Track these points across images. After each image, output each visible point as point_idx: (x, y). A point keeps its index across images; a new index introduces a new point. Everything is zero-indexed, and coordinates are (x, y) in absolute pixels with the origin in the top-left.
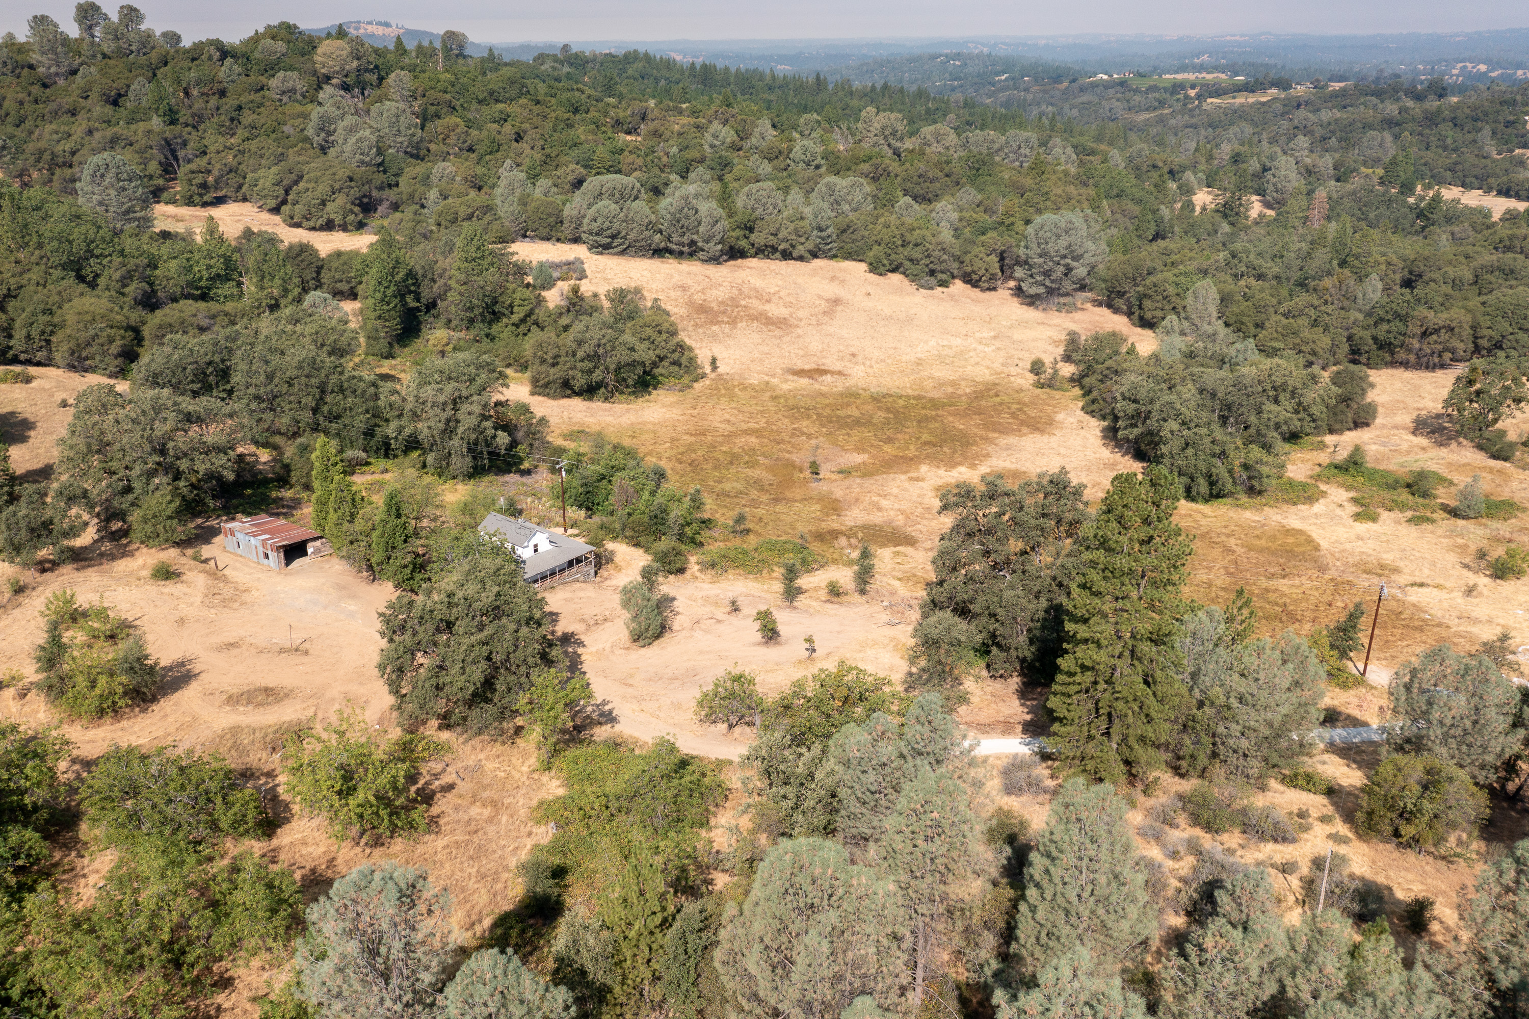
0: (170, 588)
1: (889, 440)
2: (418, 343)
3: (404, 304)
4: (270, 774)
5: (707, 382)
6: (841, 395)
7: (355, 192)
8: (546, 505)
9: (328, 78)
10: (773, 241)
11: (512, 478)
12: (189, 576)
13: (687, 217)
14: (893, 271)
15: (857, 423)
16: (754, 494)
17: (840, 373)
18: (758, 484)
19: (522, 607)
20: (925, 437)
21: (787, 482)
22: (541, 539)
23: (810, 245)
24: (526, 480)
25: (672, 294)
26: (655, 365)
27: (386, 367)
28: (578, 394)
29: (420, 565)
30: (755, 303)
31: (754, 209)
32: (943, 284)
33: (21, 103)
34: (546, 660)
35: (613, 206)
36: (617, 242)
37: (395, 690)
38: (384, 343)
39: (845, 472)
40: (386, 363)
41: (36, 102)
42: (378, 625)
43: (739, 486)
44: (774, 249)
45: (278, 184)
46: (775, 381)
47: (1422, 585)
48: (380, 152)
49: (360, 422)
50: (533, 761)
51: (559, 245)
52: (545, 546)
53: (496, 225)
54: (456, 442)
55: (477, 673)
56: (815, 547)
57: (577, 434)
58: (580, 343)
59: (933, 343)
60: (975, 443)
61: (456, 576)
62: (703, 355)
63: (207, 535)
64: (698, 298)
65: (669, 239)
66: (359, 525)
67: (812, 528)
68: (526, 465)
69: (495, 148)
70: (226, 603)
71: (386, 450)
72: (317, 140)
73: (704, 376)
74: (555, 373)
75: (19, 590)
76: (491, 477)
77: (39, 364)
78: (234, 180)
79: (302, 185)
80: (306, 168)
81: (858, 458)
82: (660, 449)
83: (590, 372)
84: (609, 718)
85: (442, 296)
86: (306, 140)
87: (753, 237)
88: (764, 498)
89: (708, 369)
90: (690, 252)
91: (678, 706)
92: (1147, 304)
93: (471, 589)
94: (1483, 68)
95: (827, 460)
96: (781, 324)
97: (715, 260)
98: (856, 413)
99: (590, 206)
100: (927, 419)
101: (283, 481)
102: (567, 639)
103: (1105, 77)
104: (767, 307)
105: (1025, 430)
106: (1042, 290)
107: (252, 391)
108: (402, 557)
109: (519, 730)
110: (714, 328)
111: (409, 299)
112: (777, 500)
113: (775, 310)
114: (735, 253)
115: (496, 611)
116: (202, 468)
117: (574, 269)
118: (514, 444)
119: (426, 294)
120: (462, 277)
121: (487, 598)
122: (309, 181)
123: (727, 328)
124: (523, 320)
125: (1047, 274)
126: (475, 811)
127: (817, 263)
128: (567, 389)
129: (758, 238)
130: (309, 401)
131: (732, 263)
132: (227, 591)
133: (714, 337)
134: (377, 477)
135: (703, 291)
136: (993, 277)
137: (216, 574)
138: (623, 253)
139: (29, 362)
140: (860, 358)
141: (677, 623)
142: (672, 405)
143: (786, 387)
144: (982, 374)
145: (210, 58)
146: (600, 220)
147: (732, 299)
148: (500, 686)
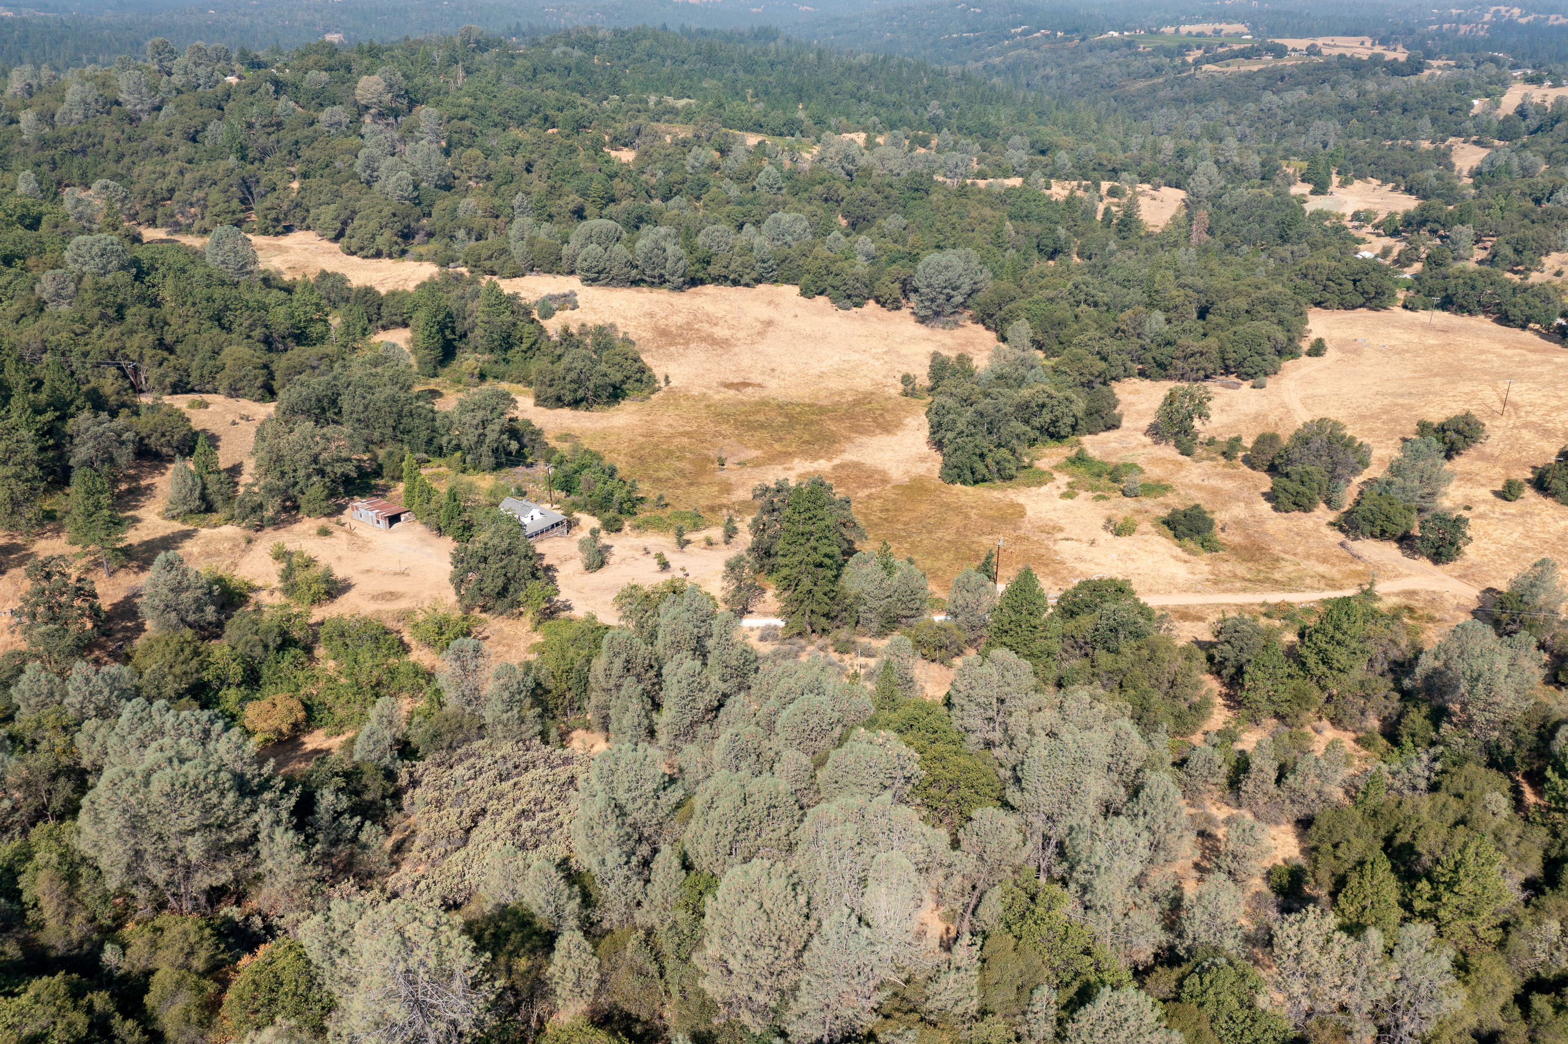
0: (328, 540)
1: (780, 440)
2: (455, 364)
3: (444, 337)
4: (398, 632)
5: (661, 394)
6: (756, 403)
7: (398, 226)
8: (540, 489)
9: (367, 108)
10: (724, 272)
11: (521, 469)
12: (336, 533)
13: (657, 256)
14: (820, 294)
15: (762, 426)
16: (678, 479)
17: (760, 385)
18: (682, 473)
19: (522, 550)
20: (806, 437)
21: (701, 471)
22: (535, 513)
23: (754, 275)
24: (529, 471)
25: (643, 320)
26: (623, 382)
27: (433, 384)
28: (569, 405)
29: (468, 527)
30: (706, 326)
31: (710, 247)
32: (859, 305)
33: (118, 142)
34: (534, 576)
35: (600, 249)
36: (602, 276)
37: (458, 592)
38: (430, 366)
39: (742, 464)
40: (433, 380)
41: (129, 139)
42: (449, 559)
43: (669, 474)
44: (726, 278)
45: (336, 218)
46: (710, 392)
48: (416, 187)
49: (424, 435)
50: (528, 627)
51: (559, 277)
52: (537, 516)
53: (510, 264)
54: (485, 448)
55: (500, 582)
56: (707, 515)
57: (565, 437)
58: (569, 370)
59: (836, 358)
60: (839, 442)
61: (488, 534)
62: (659, 371)
63: (340, 509)
64: (662, 323)
65: (643, 272)
66: (433, 505)
67: (709, 503)
68: (529, 460)
69: (510, 178)
70: (360, 548)
71: (440, 452)
72: (364, 176)
73: (659, 389)
74: (551, 391)
75: (249, 541)
76: (507, 469)
77: (208, 392)
78: (299, 213)
79: (356, 222)
80: (358, 204)
81: (754, 453)
82: (620, 447)
83: (576, 391)
84: (569, 608)
85: (472, 330)
86: (355, 175)
87: (710, 268)
88: (684, 482)
89: (663, 384)
90: (660, 282)
91: (605, 603)
93: (496, 541)
95: (733, 454)
96: (723, 344)
97: (679, 289)
98: (763, 418)
99: (583, 246)
100: (812, 423)
101: (378, 472)
102: (548, 568)
103: (1116, 34)
104: (714, 330)
105: (878, 431)
106: (929, 312)
107: (355, 416)
108: (457, 523)
109: (521, 614)
110: (672, 349)
111: (447, 332)
112: (691, 484)
113: (720, 332)
114: (694, 282)
115: (509, 552)
116: (339, 471)
117: (568, 301)
118: (522, 447)
119: (459, 329)
120: (486, 319)
121: (504, 545)
122: (362, 218)
123: (681, 348)
124: (530, 348)
125: (932, 300)
126: (499, 648)
127: (761, 287)
128: (559, 402)
129: (713, 270)
130: (390, 422)
131: (693, 290)
132: (360, 543)
133: (671, 357)
134: (435, 470)
135: (666, 318)
136: (896, 300)
137: (350, 532)
138: (607, 284)
139: (200, 392)
140: (777, 373)
141: (612, 560)
142: (633, 413)
143: (717, 397)
144: (864, 384)
145: (267, 93)
146: (589, 259)
147: (688, 323)
148: (511, 590)
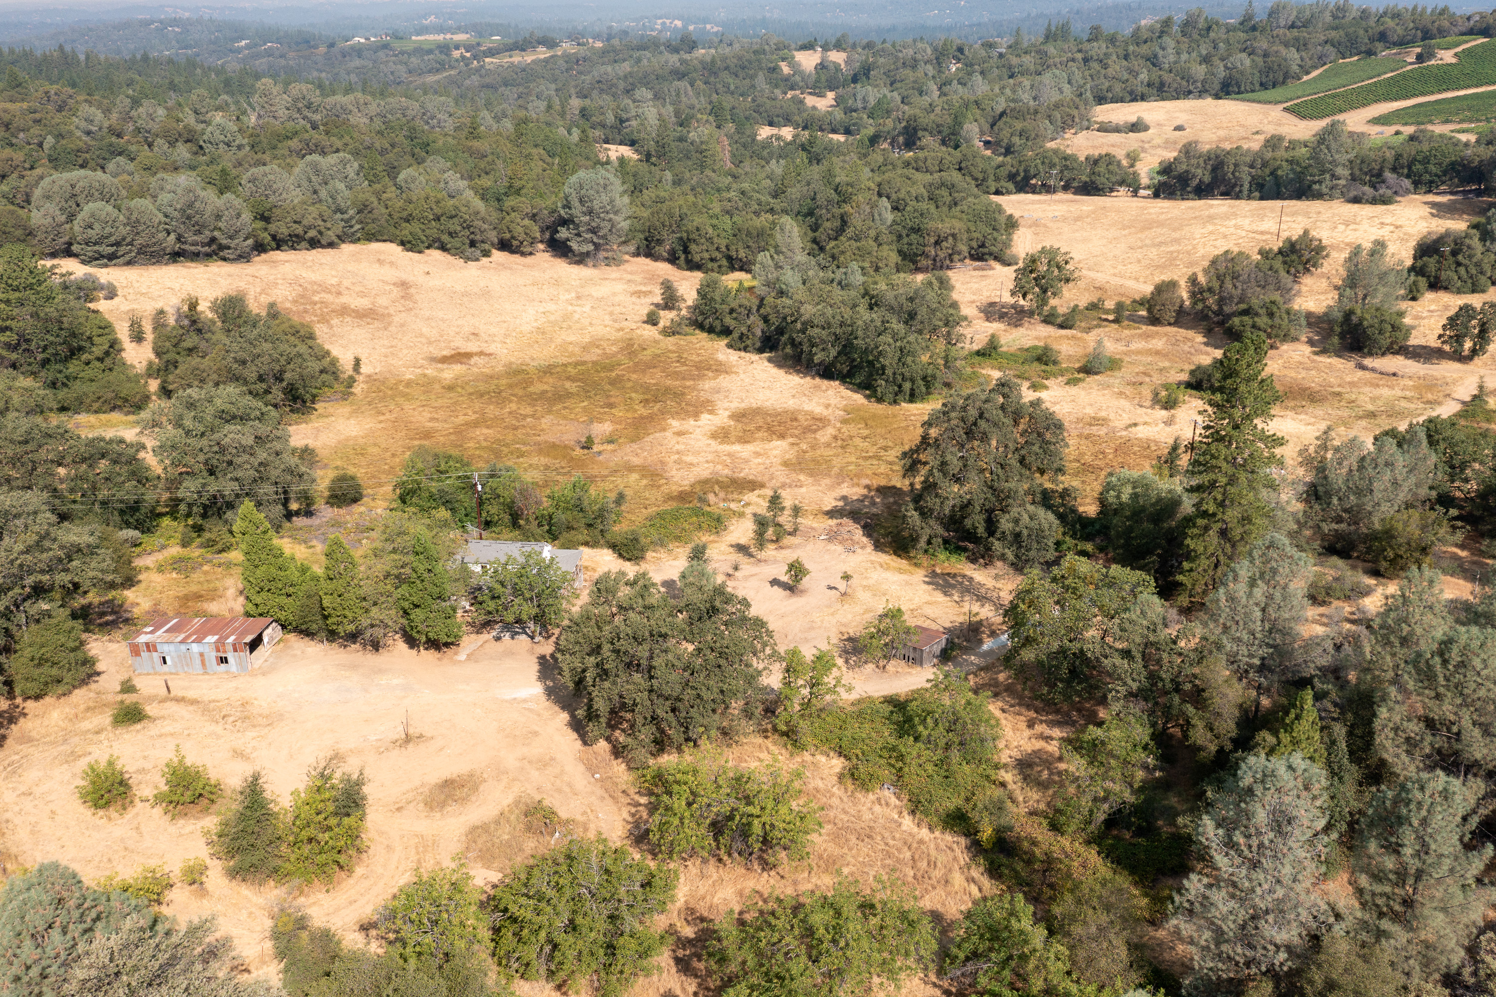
10: (297, 229)
12: (150, 710)
17: (483, 354)
23: (334, 230)
31: (265, 197)
32: (486, 254)
35: (109, 208)
36: (122, 250)
39: (612, 441)
44: (300, 238)
46: (430, 372)
47: (1135, 425)
65: (180, 239)
87: (272, 227)
90: (211, 251)
92: (693, 247)
94: (678, 23)
97: (243, 257)
103: (362, 40)
104: (344, 300)
106: (591, 247)
113: (355, 302)
114: (257, 248)
125: (594, 231)
129: (278, 228)
138: (132, 262)
140: (485, 336)
143: (447, 376)
146: (97, 226)
